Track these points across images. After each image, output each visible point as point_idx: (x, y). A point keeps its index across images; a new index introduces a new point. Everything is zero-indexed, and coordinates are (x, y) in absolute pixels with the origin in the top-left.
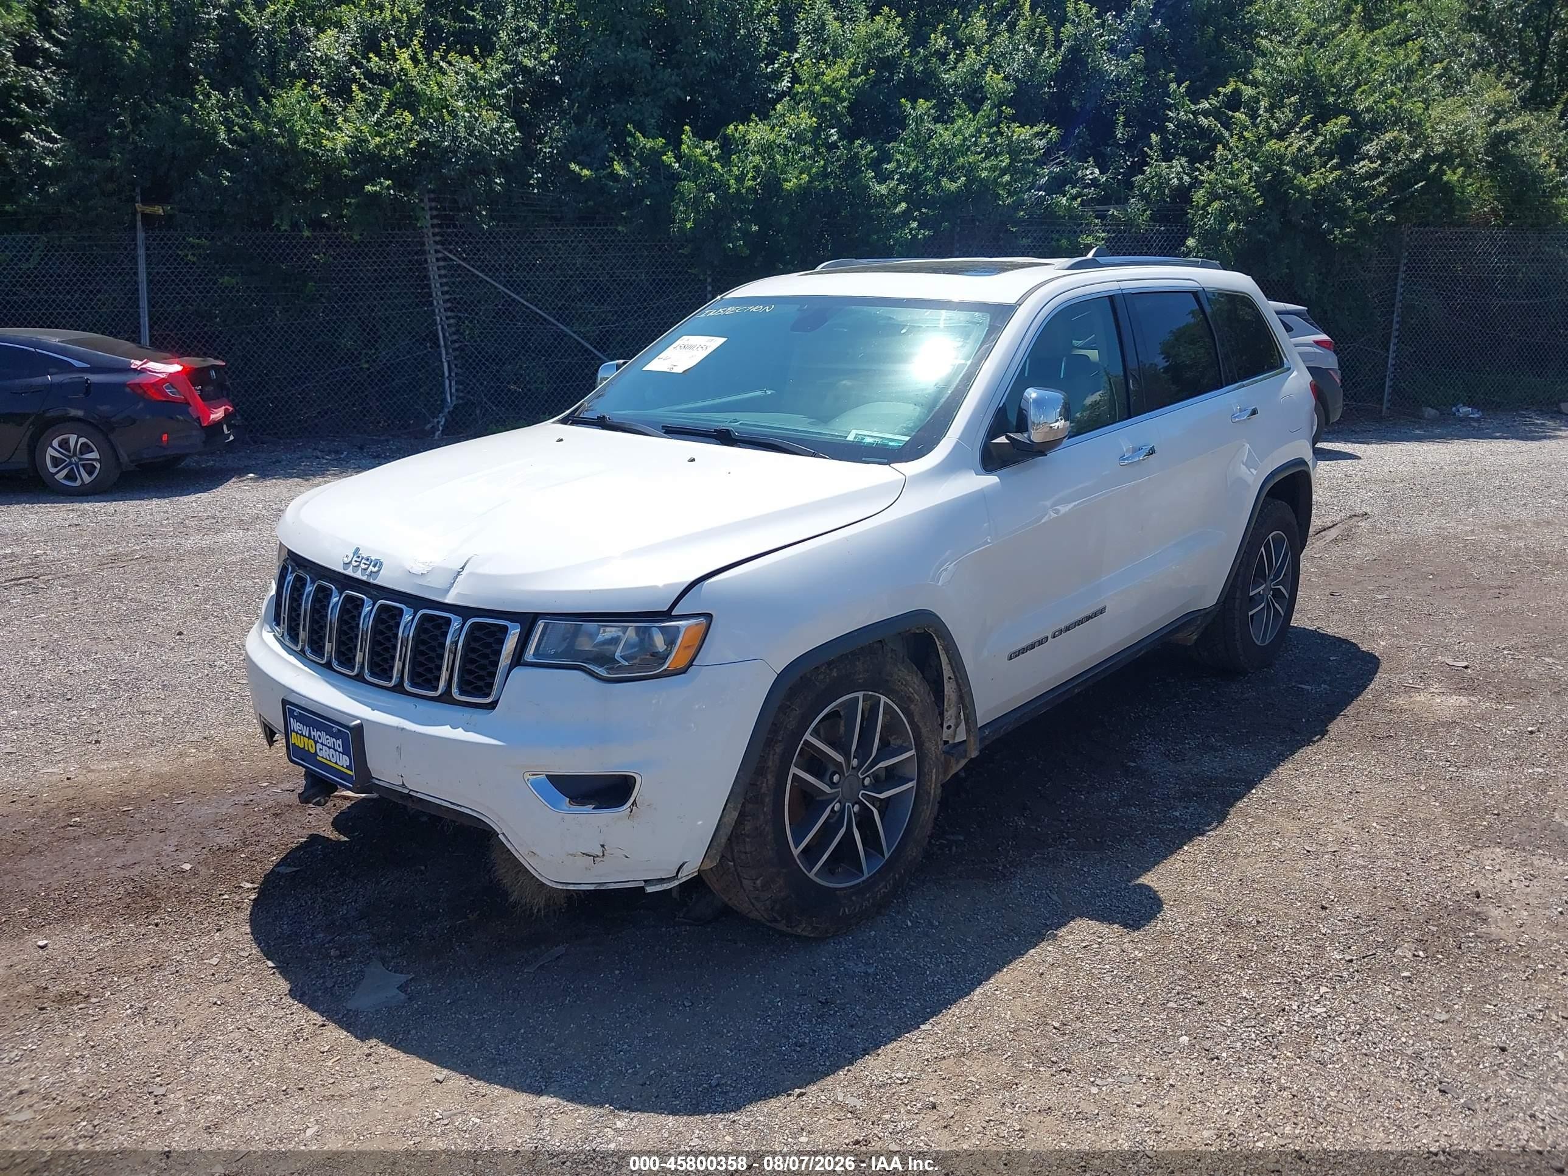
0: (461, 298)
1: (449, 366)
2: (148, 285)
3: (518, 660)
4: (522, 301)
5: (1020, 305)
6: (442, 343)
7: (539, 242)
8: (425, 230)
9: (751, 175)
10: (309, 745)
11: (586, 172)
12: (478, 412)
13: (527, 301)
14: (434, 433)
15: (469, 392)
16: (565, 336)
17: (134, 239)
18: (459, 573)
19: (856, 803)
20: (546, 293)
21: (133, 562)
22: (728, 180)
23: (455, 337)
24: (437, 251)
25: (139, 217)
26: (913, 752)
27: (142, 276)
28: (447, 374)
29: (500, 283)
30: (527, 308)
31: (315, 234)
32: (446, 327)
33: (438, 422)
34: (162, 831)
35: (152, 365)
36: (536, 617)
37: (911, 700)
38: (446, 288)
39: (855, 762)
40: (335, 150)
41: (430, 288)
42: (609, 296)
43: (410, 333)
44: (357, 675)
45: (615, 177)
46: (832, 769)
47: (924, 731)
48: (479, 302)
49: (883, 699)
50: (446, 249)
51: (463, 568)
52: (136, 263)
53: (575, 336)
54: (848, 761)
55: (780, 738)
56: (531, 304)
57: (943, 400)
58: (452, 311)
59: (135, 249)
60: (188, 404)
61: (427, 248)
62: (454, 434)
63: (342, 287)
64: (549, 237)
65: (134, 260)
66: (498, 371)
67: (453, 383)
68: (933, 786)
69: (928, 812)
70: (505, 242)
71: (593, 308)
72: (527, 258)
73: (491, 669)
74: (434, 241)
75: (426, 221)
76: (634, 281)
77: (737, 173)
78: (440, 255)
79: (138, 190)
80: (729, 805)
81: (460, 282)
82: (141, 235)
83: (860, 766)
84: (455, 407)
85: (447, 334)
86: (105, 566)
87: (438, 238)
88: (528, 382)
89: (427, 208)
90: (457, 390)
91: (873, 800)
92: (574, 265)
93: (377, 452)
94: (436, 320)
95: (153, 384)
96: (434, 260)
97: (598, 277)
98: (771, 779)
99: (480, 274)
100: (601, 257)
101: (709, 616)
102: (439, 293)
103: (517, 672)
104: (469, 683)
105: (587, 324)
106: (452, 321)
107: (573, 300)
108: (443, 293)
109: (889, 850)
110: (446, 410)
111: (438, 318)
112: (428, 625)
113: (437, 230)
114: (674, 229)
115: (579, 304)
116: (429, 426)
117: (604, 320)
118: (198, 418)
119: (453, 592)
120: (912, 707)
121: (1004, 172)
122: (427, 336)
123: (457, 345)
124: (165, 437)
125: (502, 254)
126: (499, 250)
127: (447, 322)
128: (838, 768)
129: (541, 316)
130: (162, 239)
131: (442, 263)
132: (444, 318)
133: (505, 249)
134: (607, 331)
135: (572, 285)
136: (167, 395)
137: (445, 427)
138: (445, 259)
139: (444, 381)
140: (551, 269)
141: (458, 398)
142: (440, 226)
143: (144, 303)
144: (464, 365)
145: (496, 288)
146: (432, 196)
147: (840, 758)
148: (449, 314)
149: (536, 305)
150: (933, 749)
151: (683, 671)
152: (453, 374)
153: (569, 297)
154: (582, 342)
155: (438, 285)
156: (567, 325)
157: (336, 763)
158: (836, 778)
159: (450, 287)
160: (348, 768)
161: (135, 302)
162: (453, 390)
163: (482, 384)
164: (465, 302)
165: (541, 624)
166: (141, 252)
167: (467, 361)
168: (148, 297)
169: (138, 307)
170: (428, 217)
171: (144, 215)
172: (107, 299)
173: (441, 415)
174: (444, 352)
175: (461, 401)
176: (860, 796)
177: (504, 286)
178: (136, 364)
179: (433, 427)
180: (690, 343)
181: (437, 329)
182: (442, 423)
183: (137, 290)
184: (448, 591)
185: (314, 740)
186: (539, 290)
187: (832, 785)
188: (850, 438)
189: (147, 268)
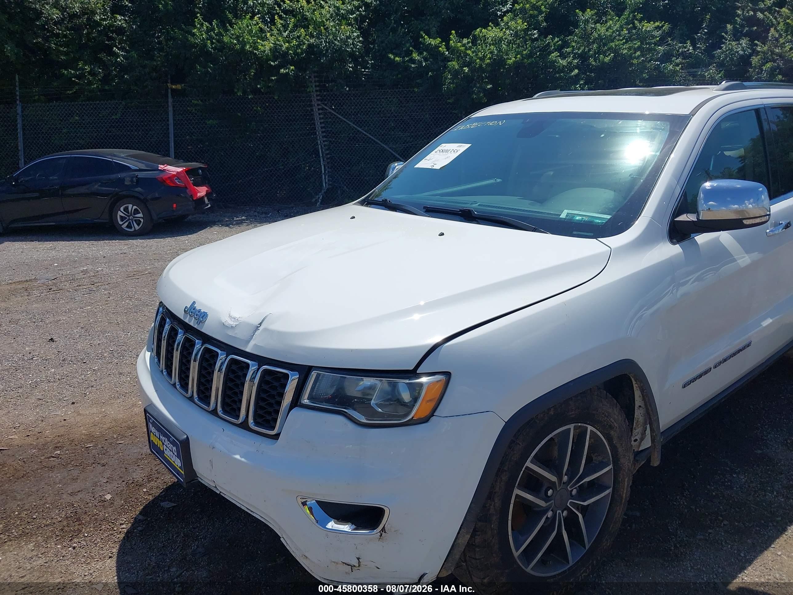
0: (331, 131)
1: (324, 167)
2: (174, 126)
3: (296, 403)
4: (362, 131)
5: (693, 115)
6: (321, 155)
7: (372, 98)
8: (312, 94)
9: (488, 57)
10: (160, 444)
11: (397, 59)
12: (339, 192)
13: (365, 131)
14: (317, 203)
15: (335, 182)
16: (385, 150)
17: (167, 102)
18: (257, 328)
19: (565, 509)
20: (375, 127)
21: (144, 276)
22: (476, 60)
23: (328, 152)
24: (318, 105)
25: (170, 91)
26: (611, 467)
27: (171, 121)
28: (323, 172)
29: (351, 121)
30: (365, 135)
31: (256, 97)
32: (323, 146)
33: (319, 198)
34: (104, 465)
35: (169, 168)
36: (310, 369)
37: (611, 427)
38: (323, 125)
39: (565, 478)
40: (265, 51)
41: (315, 125)
42: (409, 128)
43: (304, 149)
44: (191, 397)
45: (413, 61)
46: (546, 485)
47: (620, 450)
48: (340, 132)
49: (590, 428)
50: (323, 104)
51: (260, 324)
52: (168, 115)
53: (390, 150)
54: (560, 478)
55: (506, 468)
56: (367, 133)
57: (636, 188)
58: (326, 137)
59: (168, 108)
60: (186, 188)
61: (313, 103)
62: (326, 204)
63: (269, 125)
64: (377, 96)
65: (167, 113)
66: (349, 170)
67: (327, 177)
68: (625, 491)
69: (619, 513)
70: (354, 99)
71: (400, 135)
72: (366, 108)
73: (276, 408)
74: (317, 99)
75: (313, 89)
76: (423, 119)
77: (480, 56)
78: (320, 107)
79: (169, 77)
80: (462, 530)
81: (331, 122)
82: (170, 100)
83: (570, 480)
84: (328, 190)
85: (324, 150)
86: (129, 278)
87: (319, 98)
88: (365, 176)
89: (313, 81)
90: (328, 180)
91: (578, 507)
92: (391, 111)
93: (286, 213)
94: (317, 142)
95: (169, 178)
96: (317, 110)
97: (403, 117)
98: (497, 502)
99: (341, 117)
100: (405, 106)
101: (448, 374)
102: (320, 128)
103: (296, 412)
104: (261, 416)
105: (397, 143)
106: (326, 143)
107: (390, 131)
108: (322, 128)
109: (589, 542)
110: (323, 191)
111: (319, 141)
112: (234, 367)
113: (318, 93)
114: (445, 87)
115: (393, 133)
116: (314, 200)
117: (405, 141)
118: (192, 195)
119: (252, 343)
120: (612, 433)
121: (636, 50)
122: (313, 151)
123: (329, 156)
124: (175, 206)
125: (353, 106)
126: (351, 103)
127: (324, 144)
128: (552, 485)
129: (372, 140)
130: (181, 102)
131: (320, 111)
132: (322, 142)
133: (354, 103)
134: (407, 147)
135: (389, 122)
136: (175, 183)
137: (322, 200)
138: (322, 109)
139: (322, 176)
140: (378, 114)
141: (329, 185)
142: (320, 91)
143: (172, 136)
144: (332, 167)
145: (349, 125)
146: (316, 74)
147: (554, 479)
148: (325, 139)
149: (370, 134)
150: (627, 462)
151: (425, 420)
152: (327, 172)
153: (388, 129)
154: (394, 153)
155: (319, 123)
156: (386, 144)
157: (174, 462)
158: (550, 492)
159: (325, 124)
160: (180, 467)
161: (167, 135)
162: (327, 181)
163: (341, 177)
164: (333, 133)
165: (314, 374)
166: (171, 109)
167: (334, 165)
168: (174, 132)
169: (169, 138)
170: (314, 86)
171: (173, 90)
172: (154, 134)
173: (320, 194)
174: (322, 160)
175: (330, 186)
176: (568, 504)
177: (354, 123)
178: (161, 167)
179: (316, 200)
180: (446, 148)
181: (318, 147)
182: (321, 198)
183: (168, 129)
184: (248, 342)
185: (162, 441)
186: (372, 125)
187: (547, 499)
188: (563, 216)
189: (174, 118)
